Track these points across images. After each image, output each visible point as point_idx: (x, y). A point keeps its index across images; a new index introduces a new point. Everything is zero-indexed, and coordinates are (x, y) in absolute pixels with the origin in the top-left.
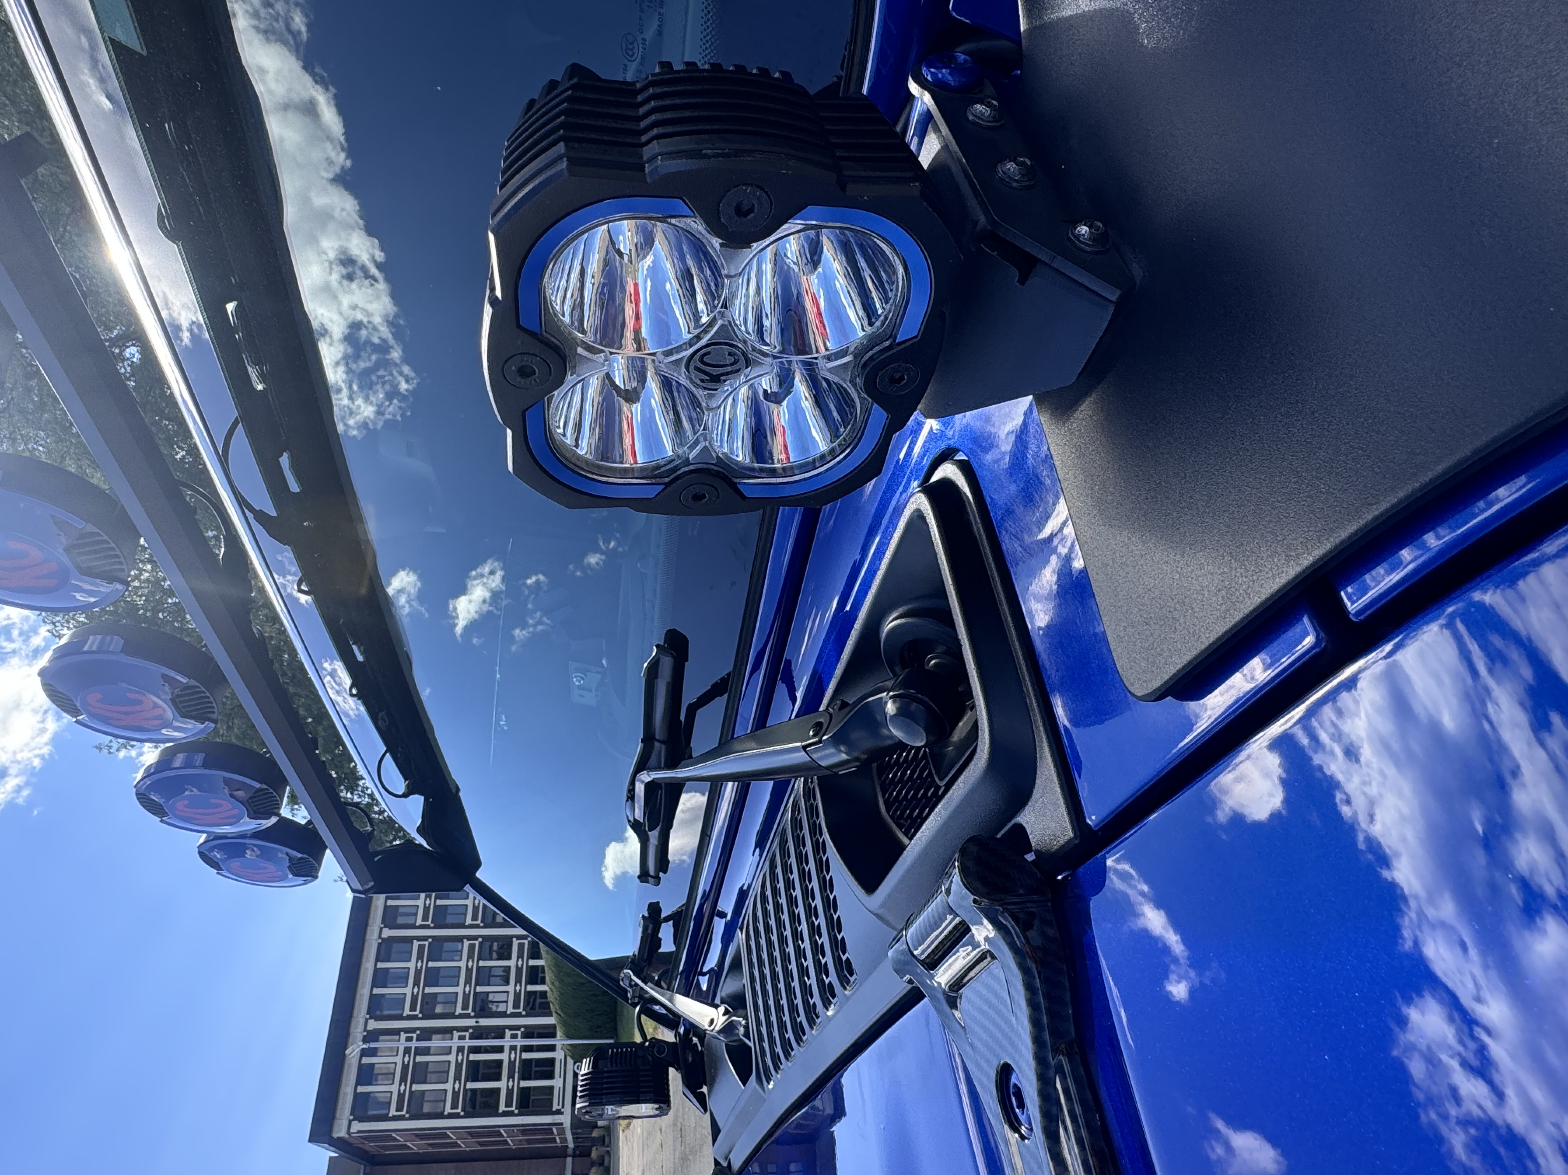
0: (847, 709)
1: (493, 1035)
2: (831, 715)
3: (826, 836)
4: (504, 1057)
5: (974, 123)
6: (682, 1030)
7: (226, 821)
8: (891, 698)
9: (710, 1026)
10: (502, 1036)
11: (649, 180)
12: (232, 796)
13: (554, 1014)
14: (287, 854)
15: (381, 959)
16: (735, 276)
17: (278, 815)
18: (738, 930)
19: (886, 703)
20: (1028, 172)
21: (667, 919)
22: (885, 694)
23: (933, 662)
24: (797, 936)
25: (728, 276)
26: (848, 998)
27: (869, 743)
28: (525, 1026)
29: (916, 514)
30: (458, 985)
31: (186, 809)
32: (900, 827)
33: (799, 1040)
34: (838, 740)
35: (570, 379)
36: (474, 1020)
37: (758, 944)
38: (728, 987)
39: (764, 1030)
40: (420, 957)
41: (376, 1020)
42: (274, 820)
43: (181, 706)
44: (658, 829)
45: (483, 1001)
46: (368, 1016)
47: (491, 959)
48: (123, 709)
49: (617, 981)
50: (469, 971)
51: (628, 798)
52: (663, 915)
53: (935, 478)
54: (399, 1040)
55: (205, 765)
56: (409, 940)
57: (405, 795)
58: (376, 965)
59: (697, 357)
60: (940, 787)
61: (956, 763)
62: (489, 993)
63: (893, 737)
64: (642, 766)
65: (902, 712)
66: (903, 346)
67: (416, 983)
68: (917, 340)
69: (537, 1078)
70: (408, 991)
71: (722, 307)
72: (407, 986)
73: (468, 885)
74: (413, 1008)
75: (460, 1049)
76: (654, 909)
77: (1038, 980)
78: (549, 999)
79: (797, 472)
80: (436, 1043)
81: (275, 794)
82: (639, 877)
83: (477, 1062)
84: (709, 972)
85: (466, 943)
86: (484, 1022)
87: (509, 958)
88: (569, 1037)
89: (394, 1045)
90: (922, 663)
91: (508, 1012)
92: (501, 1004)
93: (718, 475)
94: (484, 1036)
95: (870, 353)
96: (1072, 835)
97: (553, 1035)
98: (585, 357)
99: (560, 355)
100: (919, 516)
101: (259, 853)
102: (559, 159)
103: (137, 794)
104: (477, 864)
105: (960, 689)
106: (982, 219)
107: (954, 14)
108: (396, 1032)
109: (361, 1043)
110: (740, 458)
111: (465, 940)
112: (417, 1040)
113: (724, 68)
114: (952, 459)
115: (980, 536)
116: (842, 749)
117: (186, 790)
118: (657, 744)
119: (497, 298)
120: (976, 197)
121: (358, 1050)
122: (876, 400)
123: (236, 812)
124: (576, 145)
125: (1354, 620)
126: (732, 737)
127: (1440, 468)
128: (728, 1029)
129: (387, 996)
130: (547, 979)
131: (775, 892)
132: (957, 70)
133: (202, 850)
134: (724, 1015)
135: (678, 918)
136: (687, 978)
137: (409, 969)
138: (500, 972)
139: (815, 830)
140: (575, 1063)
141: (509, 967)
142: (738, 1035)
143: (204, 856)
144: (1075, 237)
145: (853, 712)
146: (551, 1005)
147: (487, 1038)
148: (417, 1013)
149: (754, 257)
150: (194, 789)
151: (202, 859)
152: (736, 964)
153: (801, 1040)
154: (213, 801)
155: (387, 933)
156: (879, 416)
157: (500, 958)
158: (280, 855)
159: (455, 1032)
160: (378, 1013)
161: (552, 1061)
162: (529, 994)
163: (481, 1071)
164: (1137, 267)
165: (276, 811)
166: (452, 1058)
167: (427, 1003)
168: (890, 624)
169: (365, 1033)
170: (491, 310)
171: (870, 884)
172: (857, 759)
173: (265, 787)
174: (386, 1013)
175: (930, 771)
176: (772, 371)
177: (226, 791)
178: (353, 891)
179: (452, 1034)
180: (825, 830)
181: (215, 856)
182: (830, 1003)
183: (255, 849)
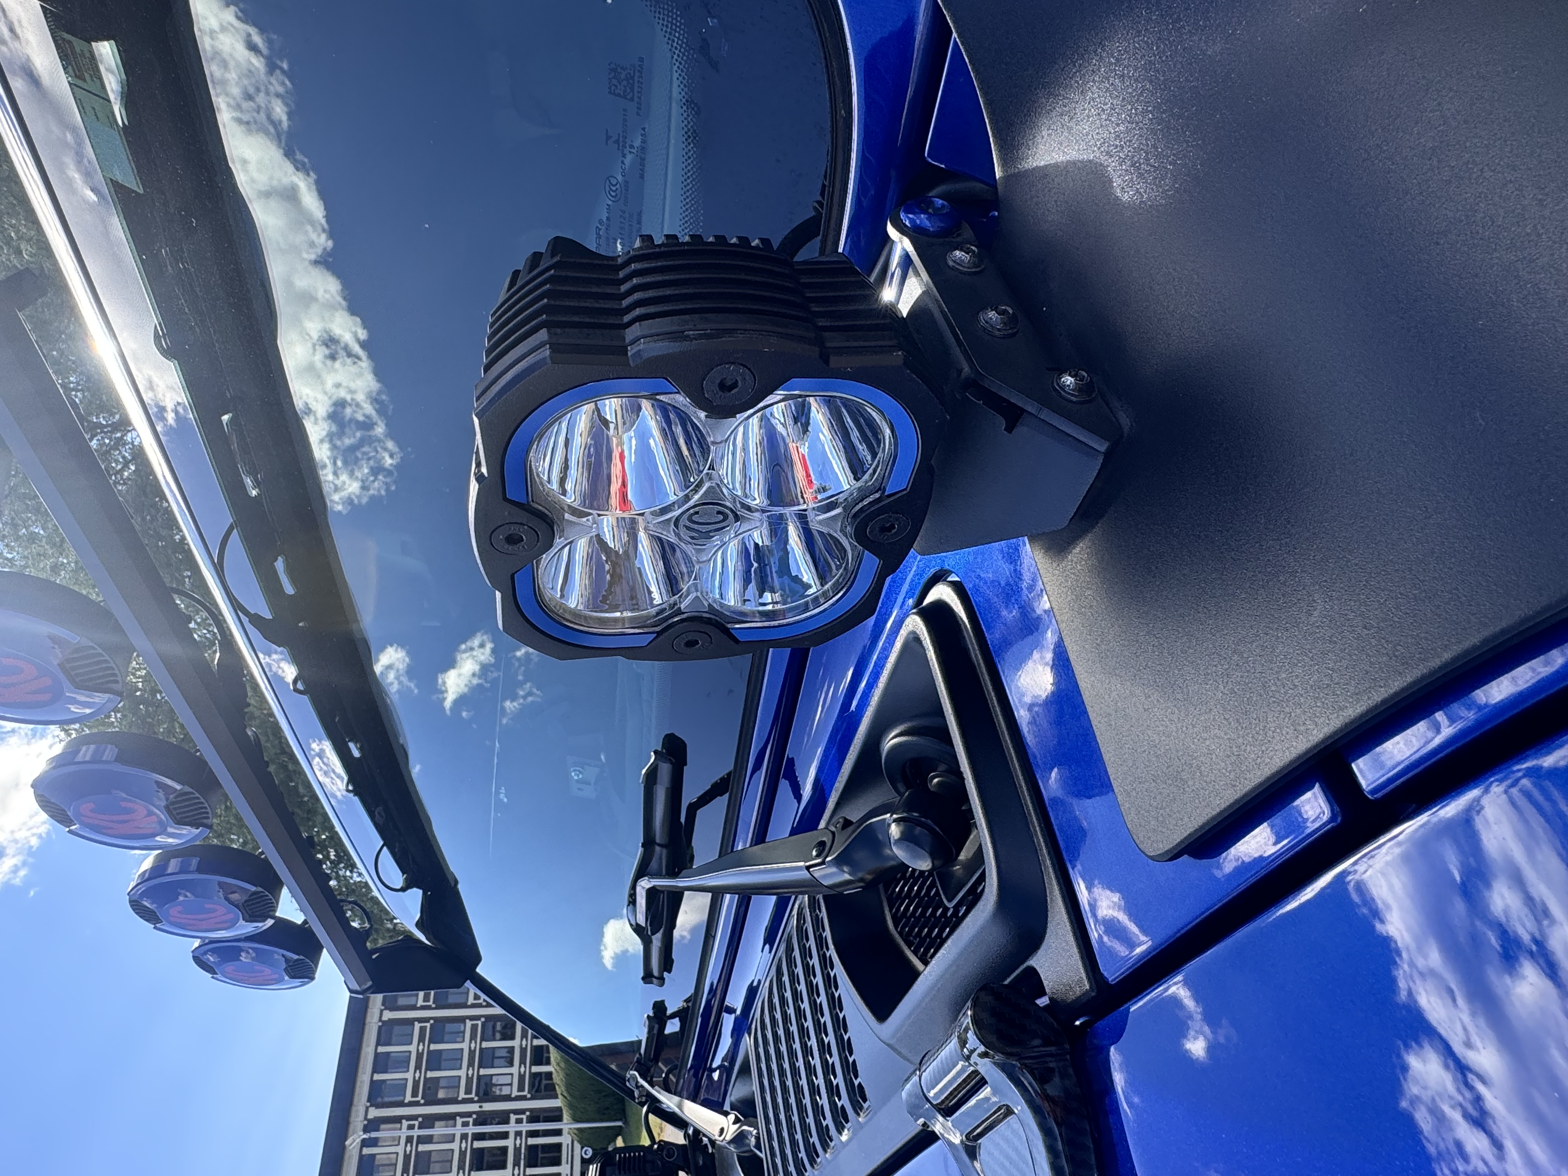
0: (851, 829)
1: (497, 1120)
2: (833, 833)
3: (832, 952)
4: (509, 1143)
5: (953, 268)
6: (691, 1132)
7: (222, 925)
8: (895, 821)
9: (720, 1136)
10: (507, 1122)
11: (631, 363)
12: (227, 899)
13: (560, 1096)
14: (283, 956)
15: (382, 1041)
16: (721, 442)
17: (273, 917)
18: (746, 1035)
19: (889, 825)
20: (1011, 321)
21: (673, 1016)
22: (889, 815)
23: (936, 780)
24: (807, 1051)
25: (714, 443)
26: (861, 1126)
27: (875, 865)
28: (531, 1110)
29: (912, 636)
30: (460, 1068)
31: (179, 915)
32: (909, 944)
33: (812, 1162)
34: (839, 861)
35: (558, 542)
36: (478, 1105)
37: (767, 1052)
38: (737, 1092)
39: (776, 1144)
40: (421, 1039)
41: (377, 1108)
42: (270, 922)
43: (175, 812)
44: (661, 931)
45: (486, 1084)
46: (368, 1104)
47: (494, 1040)
48: (115, 818)
49: (623, 1080)
50: (472, 1053)
51: (630, 903)
52: (669, 1012)
53: (928, 600)
54: (401, 1129)
55: (199, 870)
56: (410, 1022)
57: (403, 890)
58: (376, 1049)
59: (686, 516)
60: (948, 909)
61: (964, 885)
62: (492, 1075)
63: (895, 857)
64: (642, 872)
65: (907, 838)
66: (892, 499)
67: (418, 1067)
68: (905, 492)
69: (543, 1165)
70: (409, 1076)
71: (709, 469)
72: (408, 1071)
73: (468, 981)
74: (415, 1094)
75: (464, 1137)
76: (659, 1007)
77: (1060, 1143)
78: (555, 1081)
79: (790, 615)
80: (439, 1130)
81: (271, 897)
82: (643, 979)
83: (481, 1150)
84: (719, 1067)
85: (469, 1023)
86: (488, 1107)
87: (512, 1038)
88: (576, 1120)
89: (396, 1134)
90: (925, 781)
91: (513, 1096)
92: (504, 1088)
93: (709, 621)
94: (489, 1121)
95: (860, 505)
96: (1088, 987)
97: (559, 1119)
98: (571, 522)
99: (548, 523)
100: (915, 639)
101: (254, 955)
102: (541, 345)
103: (130, 902)
104: (477, 959)
105: (963, 808)
106: (966, 369)
107: (930, 160)
108: (398, 1120)
109: (362, 1133)
110: (732, 603)
111: (467, 1021)
112: (419, 1128)
113: (705, 240)
114: (945, 580)
115: (979, 664)
116: (846, 869)
117: (179, 894)
118: (658, 848)
119: (482, 473)
120: (960, 347)
121: (358, 1140)
122: (866, 547)
123: (231, 916)
124: (559, 331)
125: (1370, 797)
126: (732, 851)
127: (1447, 656)
128: (740, 1139)
129: (388, 1082)
130: (552, 1059)
131: (783, 1001)
132: (935, 215)
133: (196, 955)
134: (735, 1123)
135: (683, 1015)
136: (695, 1075)
137: (410, 1052)
138: (504, 1053)
139: (821, 942)
140: (582, 1148)
141: (513, 1048)
142: (749, 1145)
143: (199, 960)
144: (1060, 387)
145: (856, 833)
146: (557, 1087)
147: (491, 1124)
148: (419, 1098)
149: (739, 424)
150: (188, 894)
151: (199, 966)
152: (745, 1070)
153: (815, 1162)
154: (207, 906)
155: (388, 1015)
156: (872, 562)
157: (504, 1038)
158: (276, 956)
159: (458, 1118)
160: (379, 1100)
161: (558, 1146)
162: (534, 1076)
163: (486, 1159)
164: (1125, 416)
165: (271, 913)
166: (455, 1146)
167: (429, 1088)
168: (891, 741)
169: (366, 1122)
170: (477, 486)
171: (881, 1011)
172: (861, 880)
173: (260, 889)
174: (387, 1099)
175: (937, 890)
176: (762, 525)
177: (221, 894)
178: (351, 991)
179: (455, 1120)
180: (831, 946)
181: (208, 959)
182: (843, 1127)
183: (251, 951)
